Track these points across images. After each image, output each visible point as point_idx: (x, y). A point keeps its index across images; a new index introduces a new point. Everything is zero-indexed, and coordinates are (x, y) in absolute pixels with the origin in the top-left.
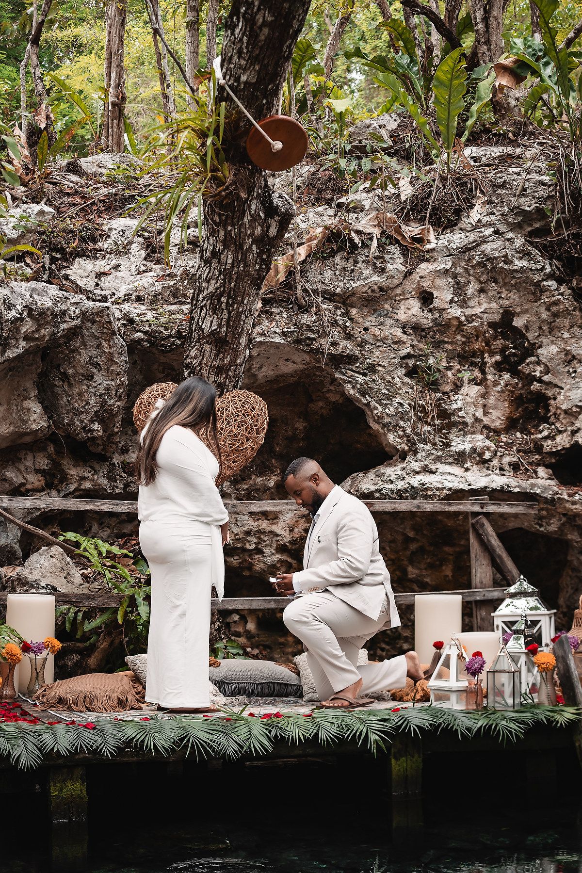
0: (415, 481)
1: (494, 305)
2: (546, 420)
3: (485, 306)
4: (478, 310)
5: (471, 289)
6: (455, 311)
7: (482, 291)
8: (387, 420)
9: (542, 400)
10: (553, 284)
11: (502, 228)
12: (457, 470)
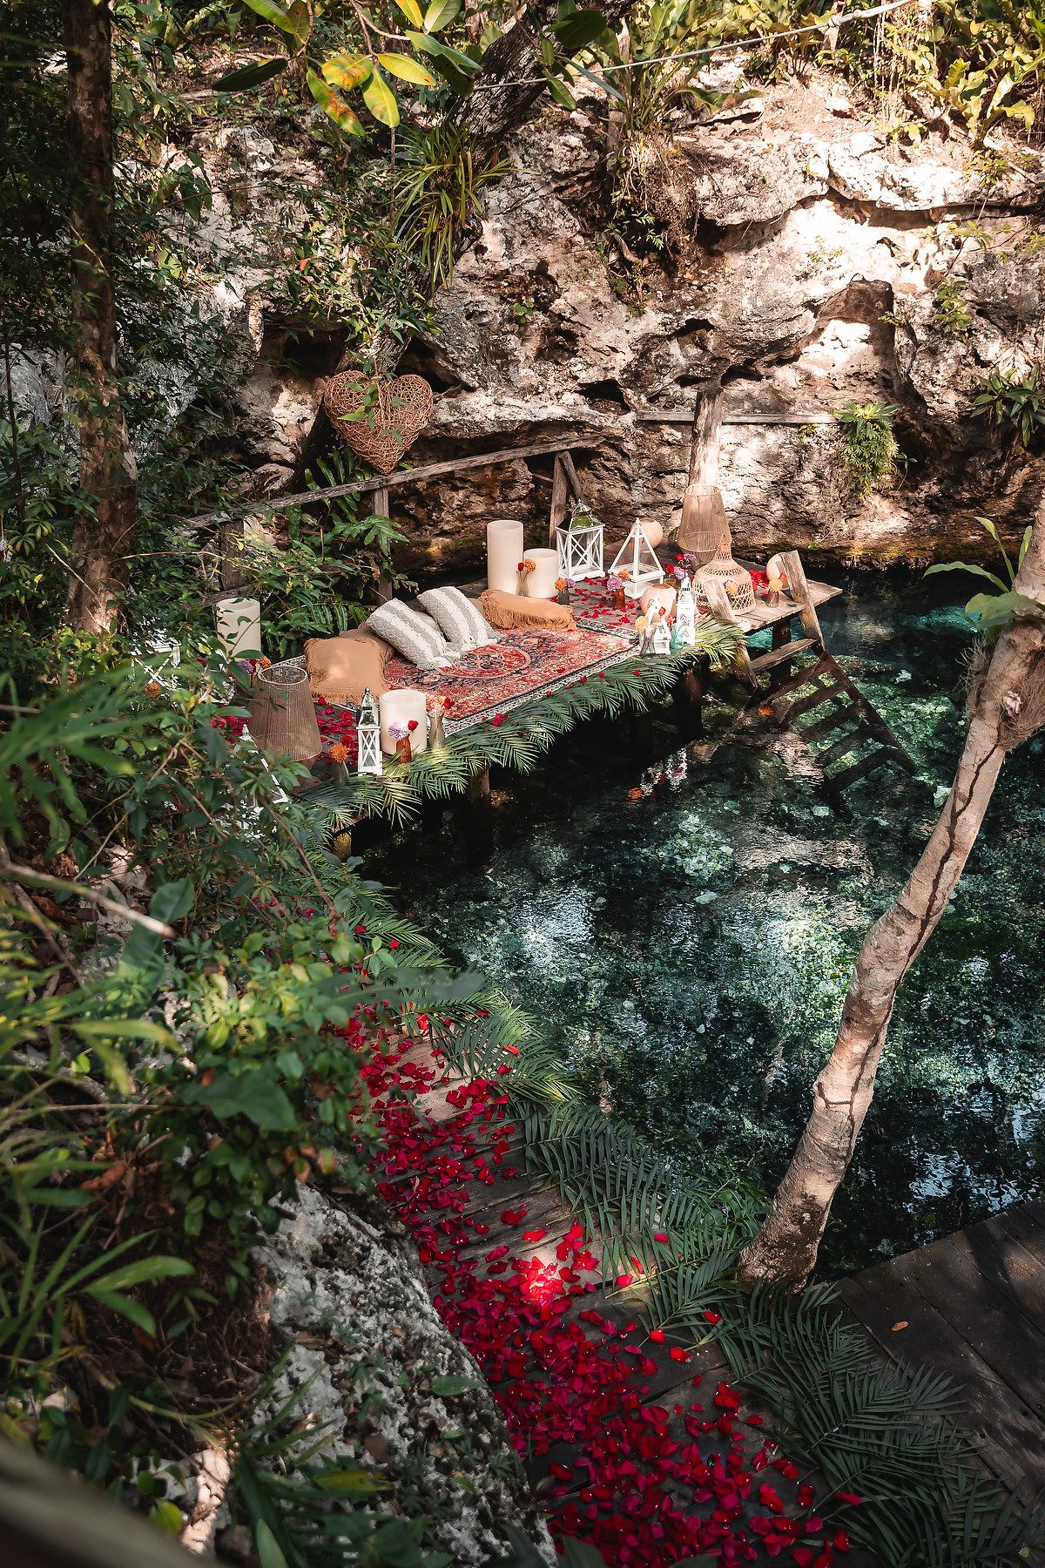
0: (492, 413)
1: (532, 256)
2: (574, 353)
3: (525, 256)
4: (519, 261)
5: (517, 242)
6: (505, 264)
7: (524, 243)
8: (461, 362)
9: (571, 336)
10: (579, 238)
11: (537, 186)
12: (519, 403)
